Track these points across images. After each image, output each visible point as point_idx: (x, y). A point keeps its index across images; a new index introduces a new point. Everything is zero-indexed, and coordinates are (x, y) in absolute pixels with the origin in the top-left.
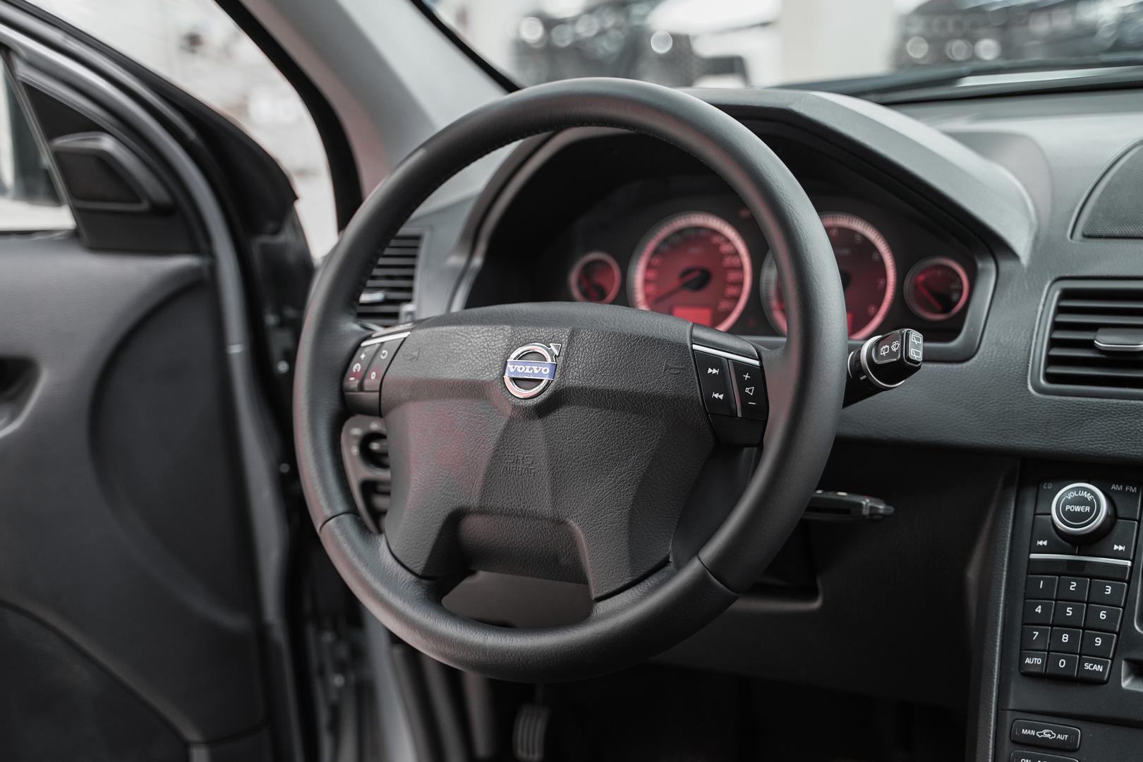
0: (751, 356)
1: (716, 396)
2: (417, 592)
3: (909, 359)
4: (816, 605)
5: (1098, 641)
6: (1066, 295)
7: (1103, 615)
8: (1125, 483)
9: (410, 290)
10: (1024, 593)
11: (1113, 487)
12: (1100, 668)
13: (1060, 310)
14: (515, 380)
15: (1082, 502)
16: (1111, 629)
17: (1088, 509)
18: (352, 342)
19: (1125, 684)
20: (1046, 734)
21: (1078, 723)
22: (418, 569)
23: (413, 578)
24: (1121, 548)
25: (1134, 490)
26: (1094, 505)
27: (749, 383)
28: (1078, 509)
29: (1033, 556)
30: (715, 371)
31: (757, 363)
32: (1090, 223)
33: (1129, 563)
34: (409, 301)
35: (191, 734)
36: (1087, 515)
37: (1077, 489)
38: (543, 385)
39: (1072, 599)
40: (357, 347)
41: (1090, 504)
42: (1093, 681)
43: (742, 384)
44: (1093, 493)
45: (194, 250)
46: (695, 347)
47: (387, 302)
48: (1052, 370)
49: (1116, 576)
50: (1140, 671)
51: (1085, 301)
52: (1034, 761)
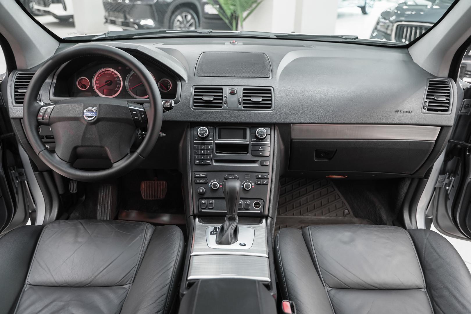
0: (142, 109)
1: (136, 118)
2: (68, 166)
3: (172, 106)
5: (209, 157)
6: (196, 88)
7: (209, 152)
8: (210, 126)
10: (193, 149)
11: (208, 127)
12: (209, 162)
13: (195, 92)
14: (86, 116)
15: (203, 131)
16: (210, 154)
17: (205, 132)
19: (214, 164)
20: (201, 175)
21: (207, 172)
24: (211, 139)
25: (212, 127)
26: (206, 131)
27: (143, 115)
28: (203, 132)
29: (194, 142)
30: (135, 112)
31: (144, 110)
32: (198, 74)
33: (213, 141)
36: (205, 133)
37: (202, 128)
39: (203, 149)
40: (40, 109)
41: (205, 131)
42: (209, 164)
43: (141, 115)
44: (205, 129)
46: (128, 107)
48: (195, 104)
49: (210, 144)
50: (217, 161)
51: (199, 90)
52: (199, 181)
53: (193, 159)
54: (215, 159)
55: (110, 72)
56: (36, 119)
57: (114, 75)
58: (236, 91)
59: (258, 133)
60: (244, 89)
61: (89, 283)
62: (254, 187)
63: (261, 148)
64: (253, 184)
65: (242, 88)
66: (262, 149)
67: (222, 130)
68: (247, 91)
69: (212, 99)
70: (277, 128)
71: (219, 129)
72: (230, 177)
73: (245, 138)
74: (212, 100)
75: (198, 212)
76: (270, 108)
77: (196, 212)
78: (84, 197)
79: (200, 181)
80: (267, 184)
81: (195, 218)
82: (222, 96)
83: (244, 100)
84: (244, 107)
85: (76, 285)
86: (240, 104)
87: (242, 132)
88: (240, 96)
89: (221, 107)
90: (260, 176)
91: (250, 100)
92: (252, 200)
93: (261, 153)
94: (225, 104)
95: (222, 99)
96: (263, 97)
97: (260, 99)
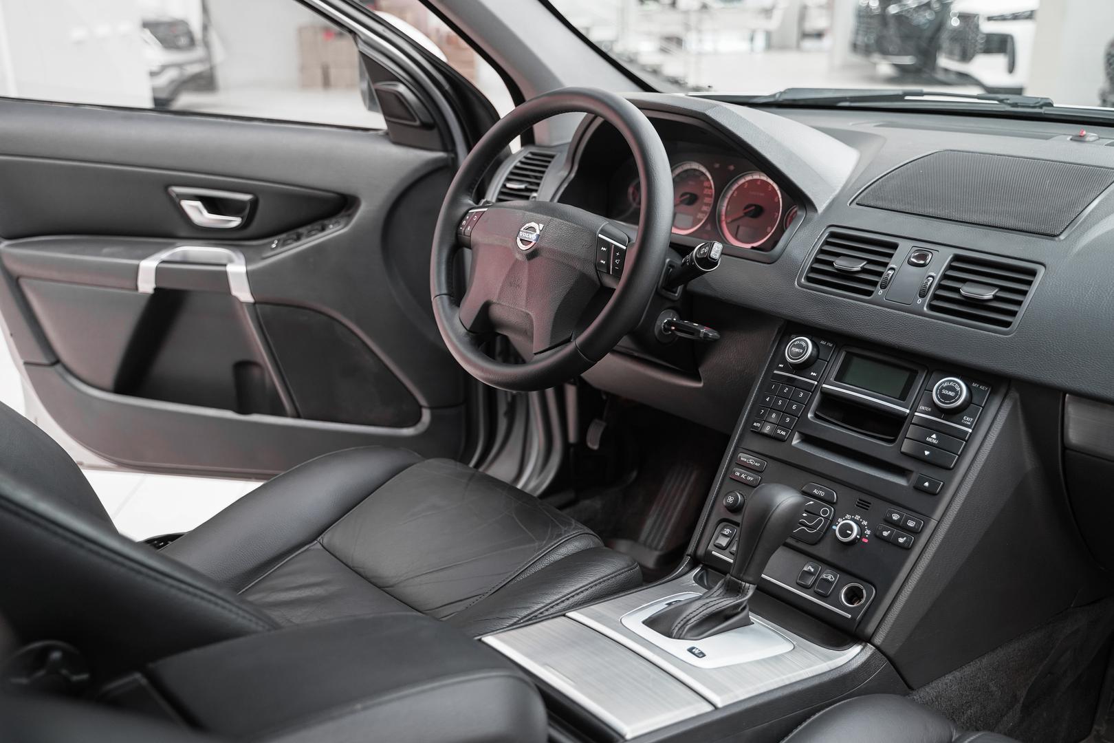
0: (623, 243)
1: (602, 262)
2: (467, 339)
3: (710, 257)
4: (700, 385)
5: (788, 420)
6: (832, 235)
7: (794, 407)
8: (827, 340)
9: (538, 184)
10: (765, 390)
11: (819, 342)
12: (784, 433)
13: (827, 243)
14: (521, 240)
15: (799, 346)
16: (796, 414)
17: (801, 351)
19: (795, 442)
20: (751, 462)
21: (766, 459)
22: (468, 328)
23: (466, 331)
24: (814, 374)
25: (831, 345)
26: (805, 349)
28: (797, 350)
29: (776, 372)
30: (604, 249)
31: (625, 248)
32: (864, 197)
33: (816, 383)
34: (536, 191)
35: (423, 402)
36: (800, 354)
37: (799, 340)
38: (532, 244)
39: (784, 397)
40: (467, 213)
41: (803, 349)
42: (780, 439)
43: (615, 258)
44: (807, 343)
45: (445, 150)
46: (600, 236)
47: (526, 190)
48: (811, 275)
49: (807, 388)
50: (806, 439)
51: (840, 240)
52: (741, 475)
53: (756, 415)
54: (803, 431)
55: (697, 173)
56: (454, 232)
57: (702, 182)
58: (930, 256)
59: (940, 389)
60: (957, 258)
61: (392, 586)
62: (866, 541)
63: (934, 436)
64: (868, 532)
65: (952, 253)
66: (934, 441)
67: (856, 360)
68: (965, 265)
69: (858, 268)
70: (1015, 394)
71: (848, 353)
72: (815, 491)
73: (903, 397)
74: (855, 269)
75: (703, 552)
76: (1007, 324)
77: (701, 552)
79: (743, 476)
80: (907, 548)
81: (693, 565)
82: (885, 265)
83: (940, 287)
84: (931, 307)
86: (923, 295)
87: (905, 376)
88: (933, 274)
89: (869, 293)
90: (895, 517)
91: (957, 290)
92: (848, 577)
93: (927, 453)
94: (883, 287)
95: (880, 274)
96: (1002, 288)
97: (988, 294)
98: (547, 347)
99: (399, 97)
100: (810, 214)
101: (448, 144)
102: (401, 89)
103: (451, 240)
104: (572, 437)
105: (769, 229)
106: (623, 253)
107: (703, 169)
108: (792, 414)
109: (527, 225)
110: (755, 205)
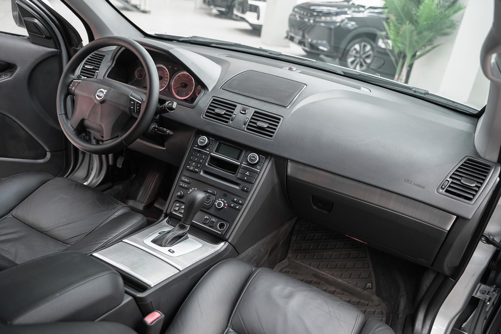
1: (132, 107)
2: (74, 133)
3: (172, 107)
4: (165, 148)
5: (199, 165)
6: (214, 100)
7: (201, 161)
8: (212, 138)
9: (99, 67)
10: (191, 154)
12: (198, 170)
13: (212, 102)
14: (97, 96)
15: (203, 140)
16: (202, 164)
18: (71, 80)
19: (201, 173)
20: (186, 180)
21: (192, 179)
22: (75, 128)
23: (73, 129)
24: (208, 150)
25: (214, 139)
26: (205, 141)
27: (138, 106)
28: (202, 141)
29: (194, 148)
30: (133, 103)
31: (141, 103)
32: (224, 87)
33: (209, 153)
34: (98, 70)
35: (47, 149)
36: (203, 142)
37: (203, 137)
38: (102, 98)
39: (197, 157)
40: (72, 81)
42: (196, 172)
44: (205, 139)
46: (131, 97)
47: (93, 69)
48: (207, 114)
49: (206, 154)
50: (205, 172)
51: (217, 102)
52: (182, 185)
53: (187, 163)
54: (204, 169)
55: (162, 69)
56: (67, 89)
57: (165, 72)
58: (247, 111)
59: (250, 157)
60: (256, 112)
61: (47, 232)
62: (226, 208)
63: (248, 173)
64: (226, 205)
65: (254, 110)
66: (248, 174)
67: (222, 145)
68: (258, 114)
69: (223, 113)
70: (273, 159)
71: (219, 143)
72: (209, 191)
73: (238, 159)
74: (222, 113)
75: (169, 212)
76: (271, 136)
77: (168, 212)
78: (134, 176)
79: (183, 185)
80: (239, 210)
81: (165, 217)
82: (232, 112)
83: (250, 122)
84: (248, 129)
85: (38, 229)
86: (245, 124)
87: (239, 151)
88: (248, 117)
89: (227, 122)
90: (235, 200)
91: (256, 123)
92: (220, 220)
93: (246, 178)
94: (232, 120)
95: (231, 116)
96: (270, 124)
97: (265, 125)
98: (110, 138)
99: (35, 24)
100: (206, 92)
101: (57, 45)
102: (36, 21)
103: (65, 92)
104: (111, 163)
105: (190, 92)
106: (140, 105)
107: (165, 68)
108: (200, 163)
109: (99, 90)
110: (185, 84)
